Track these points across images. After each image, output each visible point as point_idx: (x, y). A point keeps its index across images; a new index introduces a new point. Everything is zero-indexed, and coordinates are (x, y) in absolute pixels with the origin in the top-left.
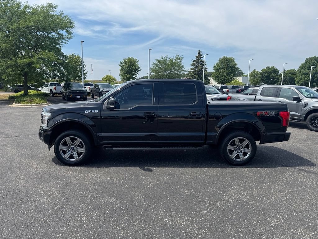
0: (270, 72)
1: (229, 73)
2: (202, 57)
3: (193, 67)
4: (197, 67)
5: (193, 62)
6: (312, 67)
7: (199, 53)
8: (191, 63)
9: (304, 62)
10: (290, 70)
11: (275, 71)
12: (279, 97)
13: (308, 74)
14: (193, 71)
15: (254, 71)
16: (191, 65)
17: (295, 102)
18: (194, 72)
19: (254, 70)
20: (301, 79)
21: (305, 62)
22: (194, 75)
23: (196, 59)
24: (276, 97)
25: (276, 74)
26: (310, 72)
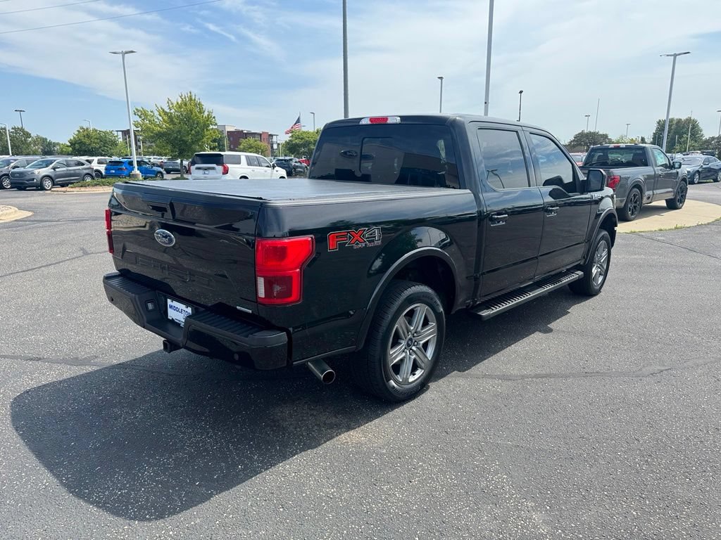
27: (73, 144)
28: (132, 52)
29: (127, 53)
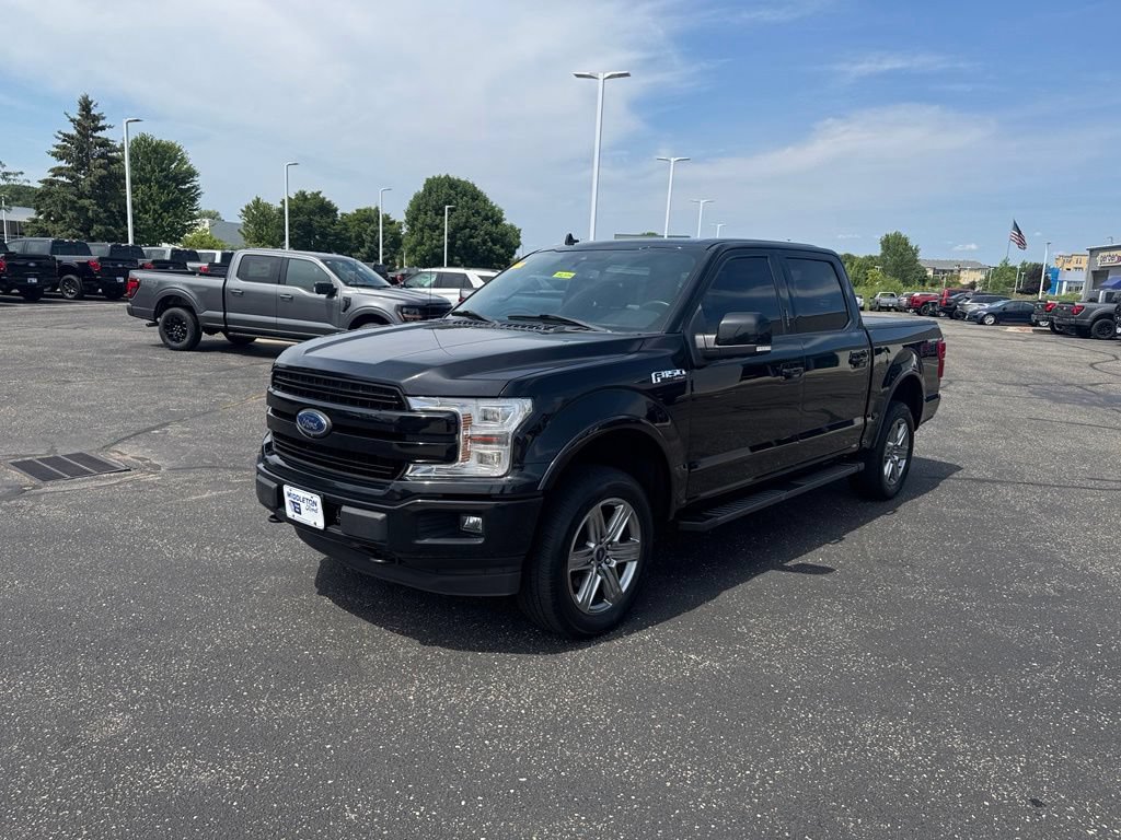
0: (312, 213)
1: (172, 201)
2: (103, 128)
3: (63, 164)
4: (81, 164)
5: (59, 142)
6: (447, 207)
7: (86, 106)
8: (53, 143)
9: (422, 189)
10: (365, 211)
11: (326, 209)
12: (284, 284)
13: (437, 227)
14: (68, 181)
15: (257, 202)
16: (54, 154)
17: (324, 296)
18: (73, 185)
19: (255, 199)
20: (421, 243)
21: (425, 190)
22: (76, 199)
23: (74, 132)
24: (279, 283)
25: (329, 220)
26: (442, 221)
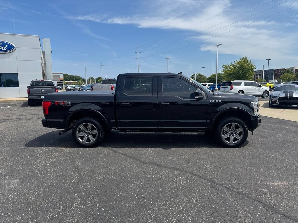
27: (209, 78)
28: (220, 45)
29: (218, 45)
